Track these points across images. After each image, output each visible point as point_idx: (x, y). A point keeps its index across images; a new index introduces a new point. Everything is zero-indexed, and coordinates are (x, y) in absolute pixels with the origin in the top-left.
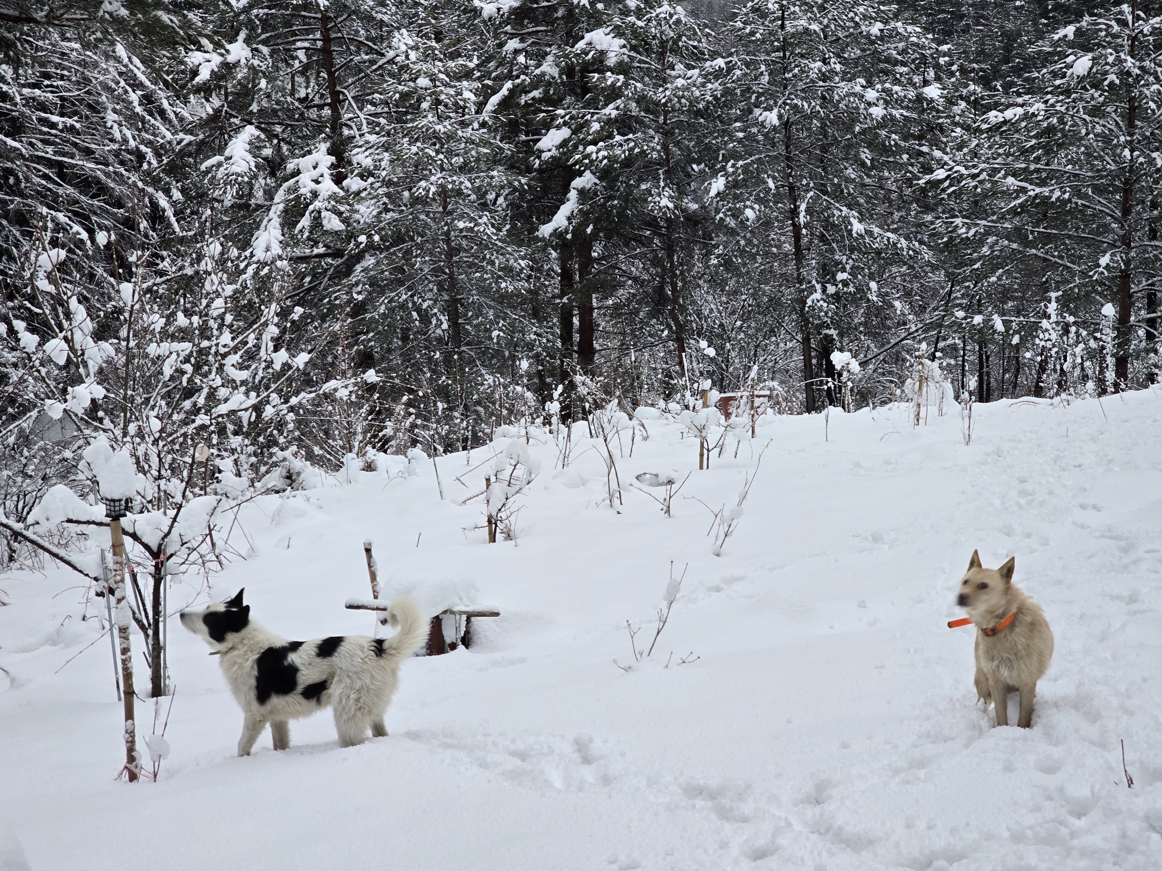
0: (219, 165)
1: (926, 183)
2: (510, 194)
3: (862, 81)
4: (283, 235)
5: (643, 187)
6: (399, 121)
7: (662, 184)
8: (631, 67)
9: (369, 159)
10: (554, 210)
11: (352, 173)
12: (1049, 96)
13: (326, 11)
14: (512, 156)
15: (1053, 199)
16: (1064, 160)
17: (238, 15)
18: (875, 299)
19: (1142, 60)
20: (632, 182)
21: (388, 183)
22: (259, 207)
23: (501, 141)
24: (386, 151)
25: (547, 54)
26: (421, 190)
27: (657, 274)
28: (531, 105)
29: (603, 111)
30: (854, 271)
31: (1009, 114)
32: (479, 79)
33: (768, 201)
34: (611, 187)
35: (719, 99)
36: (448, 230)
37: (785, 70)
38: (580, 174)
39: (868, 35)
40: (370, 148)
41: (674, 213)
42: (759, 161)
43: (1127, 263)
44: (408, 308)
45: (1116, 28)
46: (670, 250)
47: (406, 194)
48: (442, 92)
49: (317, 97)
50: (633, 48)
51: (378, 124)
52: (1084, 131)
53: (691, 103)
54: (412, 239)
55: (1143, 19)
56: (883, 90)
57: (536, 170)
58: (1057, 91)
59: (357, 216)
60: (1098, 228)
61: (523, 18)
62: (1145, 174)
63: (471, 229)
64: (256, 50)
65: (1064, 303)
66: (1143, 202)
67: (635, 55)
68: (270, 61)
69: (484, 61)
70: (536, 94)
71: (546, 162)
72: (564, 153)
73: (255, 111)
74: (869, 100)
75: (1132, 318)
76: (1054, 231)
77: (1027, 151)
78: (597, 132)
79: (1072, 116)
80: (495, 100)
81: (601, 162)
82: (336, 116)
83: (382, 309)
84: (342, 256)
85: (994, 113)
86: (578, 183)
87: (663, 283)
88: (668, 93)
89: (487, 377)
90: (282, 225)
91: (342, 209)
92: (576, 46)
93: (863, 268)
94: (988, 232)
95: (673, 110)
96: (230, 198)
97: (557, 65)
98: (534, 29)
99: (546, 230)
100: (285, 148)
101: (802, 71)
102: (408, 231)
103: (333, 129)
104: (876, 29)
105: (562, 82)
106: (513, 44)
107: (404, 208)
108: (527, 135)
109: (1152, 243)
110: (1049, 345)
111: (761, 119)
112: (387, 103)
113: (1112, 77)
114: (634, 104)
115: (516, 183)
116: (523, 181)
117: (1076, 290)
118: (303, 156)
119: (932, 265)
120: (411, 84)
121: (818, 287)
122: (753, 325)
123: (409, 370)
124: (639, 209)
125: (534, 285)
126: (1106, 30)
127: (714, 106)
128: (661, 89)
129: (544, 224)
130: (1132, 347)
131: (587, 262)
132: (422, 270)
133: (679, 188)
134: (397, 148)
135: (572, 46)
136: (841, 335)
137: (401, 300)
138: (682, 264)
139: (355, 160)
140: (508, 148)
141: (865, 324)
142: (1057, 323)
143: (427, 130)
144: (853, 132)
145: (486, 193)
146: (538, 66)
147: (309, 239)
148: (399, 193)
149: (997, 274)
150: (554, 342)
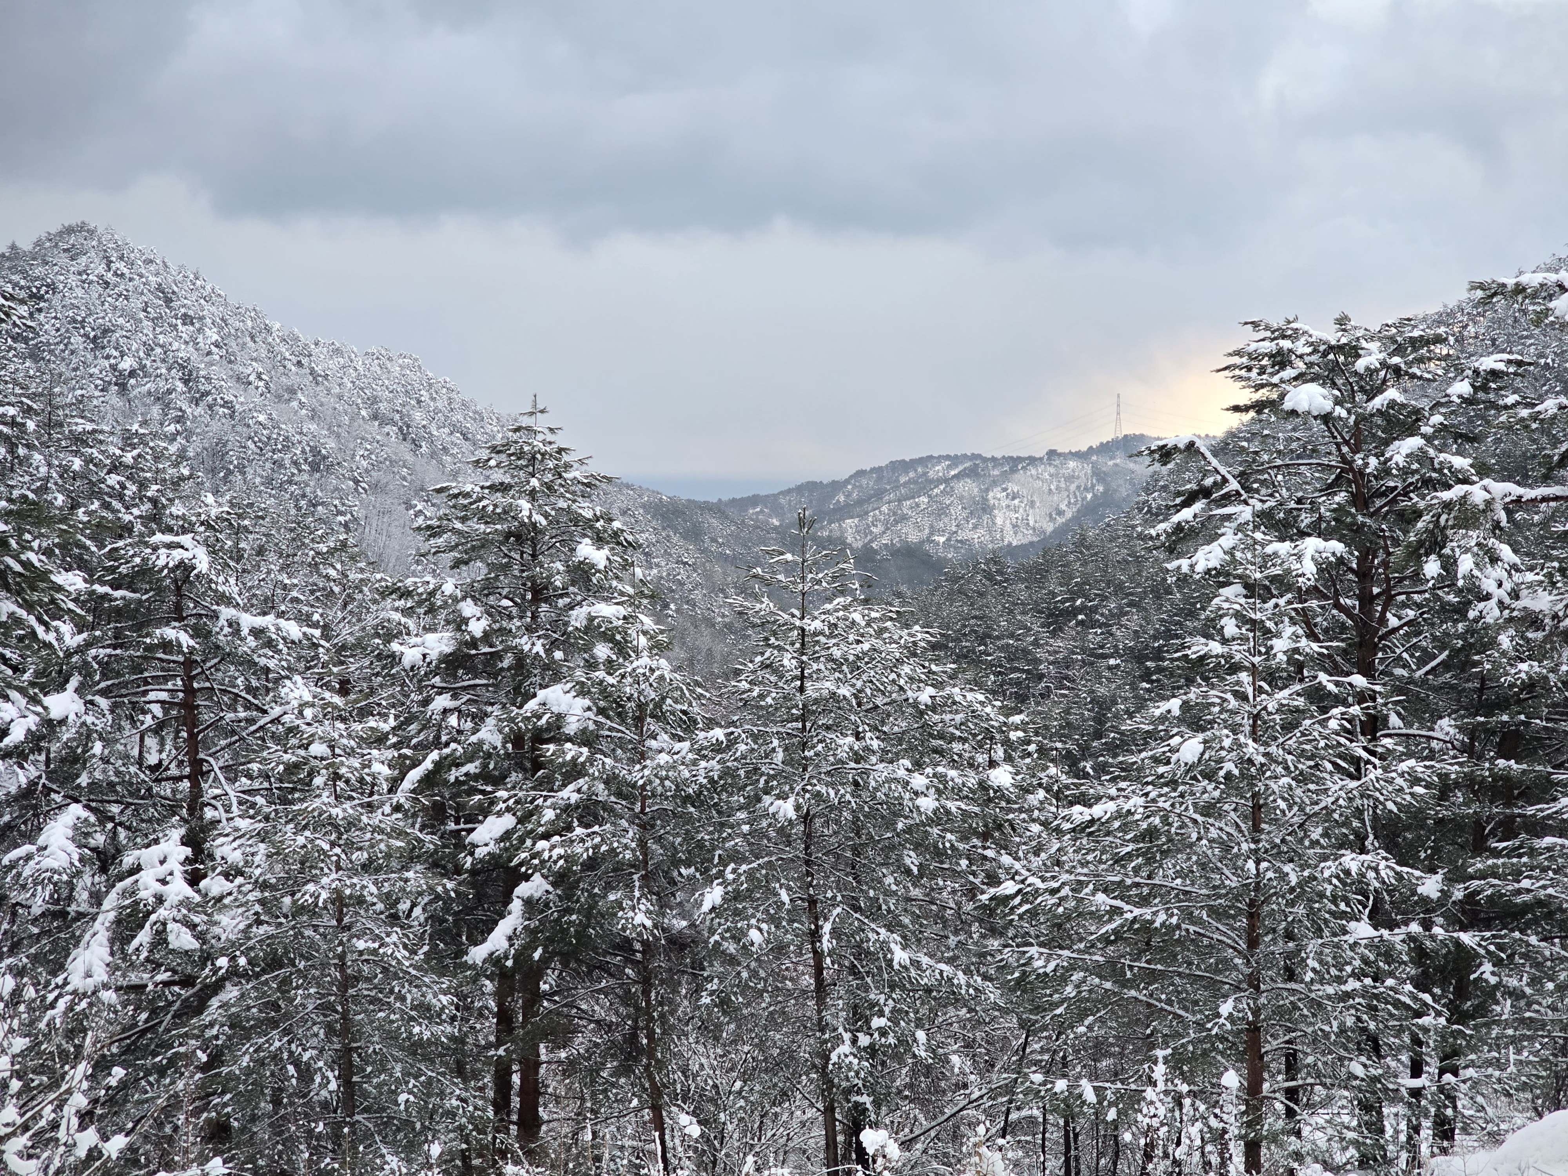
0: (29, 857)
1: (991, 899)
2: (430, 902)
3: (907, 763)
4: (112, 954)
5: (612, 897)
6: (285, 801)
7: (637, 894)
8: (598, 736)
9: (238, 853)
10: (490, 926)
11: (214, 869)
12: (1150, 788)
13: (191, 653)
14: (436, 851)
15: (1157, 924)
16: (1171, 872)
17: (69, 654)
18: (923, 1054)
19: (1266, 744)
20: (596, 890)
21: (264, 886)
22: (80, 915)
23: (421, 831)
24: (262, 841)
25: (487, 715)
26: (307, 897)
27: (628, 1016)
28: (463, 783)
29: (560, 794)
30: (896, 1016)
31: (1097, 811)
32: (395, 746)
33: (781, 919)
34: (568, 896)
35: (716, 782)
36: (344, 951)
37: (804, 746)
38: (527, 878)
39: (915, 704)
40: (240, 837)
41: (654, 936)
42: (770, 865)
43: (1256, 1012)
44: (281, 1059)
45: (1233, 703)
46: (646, 983)
47: (287, 900)
48: (342, 763)
49: (173, 766)
50: (601, 711)
51: (253, 805)
52: (1194, 836)
53: (677, 786)
54: (292, 963)
55: (1267, 693)
56: (935, 775)
57: (467, 871)
58: (1159, 781)
59: (216, 930)
60: (1217, 964)
61: (458, 667)
62: (1275, 893)
63: (375, 952)
64: (91, 702)
65: (1175, 1063)
66: (1274, 931)
67: (603, 720)
68: (110, 717)
69: (402, 723)
70: (472, 768)
71: (481, 861)
72: (506, 849)
73: (84, 784)
74: (916, 788)
75: (1266, 1086)
76: (1159, 967)
77: (1122, 858)
78: (552, 822)
79: (1179, 815)
80: (415, 775)
81: (555, 862)
82: (196, 792)
83: (245, 1061)
84: (193, 985)
85: (1078, 808)
86: (523, 889)
87: (635, 1028)
88: (647, 772)
89: (389, 1158)
90: (112, 941)
91: (196, 919)
92: (526, 707)
93: (907, 1013)
94: (1073, 967)
95: (654, 795)
96: (40, 902)
97: (500, 731)
98: (472, 682)
99: (477, 954)
100: (122, 834)
101: (828, 748)
102: (286, 952)
103: (191, 810)
104: (925, 695)
105: (507, 755)
106: (442, 702)
107: (283, 920)
108: (457, 823)
109: (1288, 986)
110: (1155, 1122)
111: (771, 810)
112: (268, 777)
113: (1229, 766)
114: (602, 786)
115: (439, 889)
116: (450, 885)
117: (1191, 1048)
118: (148, 846)
119: (1000, 1009)
120: (302, 752)
121: (847, 1036)
122: (757, 1088)
123: (280, 1147)
124: (606, 926)
125: (460, 1030)
126: (1220, 705)
127: (708, 790)
128: (638, 767)
129: (476, 945)
130: (1266, 1127)
131: (534, 997)
132: (304, 1006)
133: (660, 899)
134: (277, 838)
135: (520, 707)
136: (877, 1104)
137: (272, 1048)
138: (661, 1004)
139: (218, 854)
140: (430, 841)
141: (910, 1086)
142: (1166, 1093)
143: (320, 815)
144: (895, 830)
145: (397, 901)
146: (475, 731)
147: (147, 960)
148: (276, 899)
149: (1086, 1023)
150: (484, 1110)
